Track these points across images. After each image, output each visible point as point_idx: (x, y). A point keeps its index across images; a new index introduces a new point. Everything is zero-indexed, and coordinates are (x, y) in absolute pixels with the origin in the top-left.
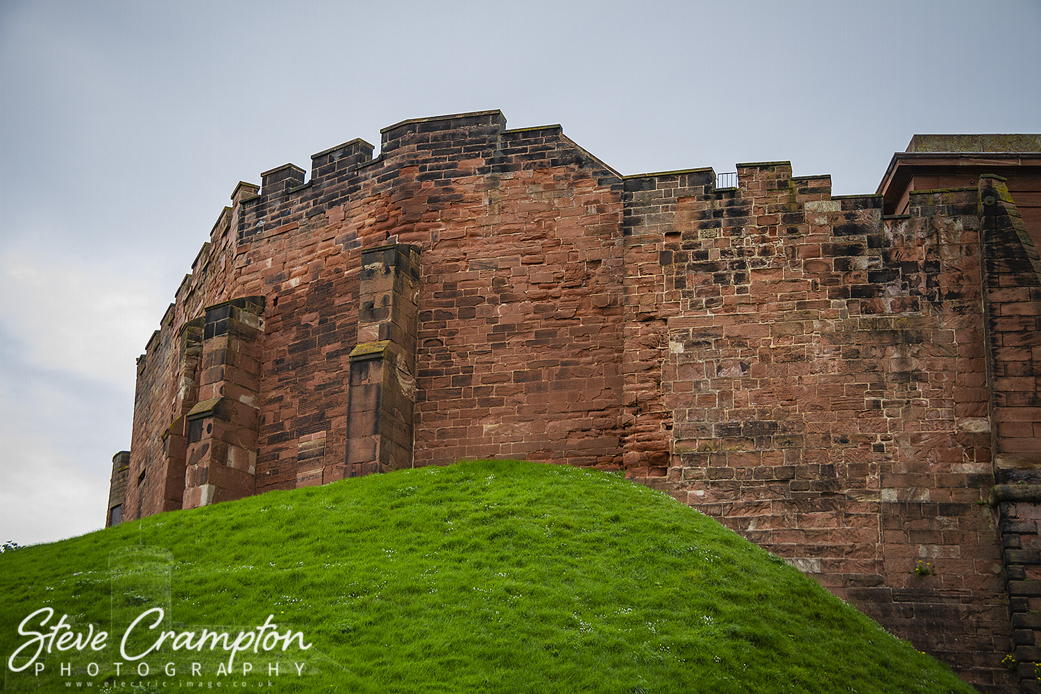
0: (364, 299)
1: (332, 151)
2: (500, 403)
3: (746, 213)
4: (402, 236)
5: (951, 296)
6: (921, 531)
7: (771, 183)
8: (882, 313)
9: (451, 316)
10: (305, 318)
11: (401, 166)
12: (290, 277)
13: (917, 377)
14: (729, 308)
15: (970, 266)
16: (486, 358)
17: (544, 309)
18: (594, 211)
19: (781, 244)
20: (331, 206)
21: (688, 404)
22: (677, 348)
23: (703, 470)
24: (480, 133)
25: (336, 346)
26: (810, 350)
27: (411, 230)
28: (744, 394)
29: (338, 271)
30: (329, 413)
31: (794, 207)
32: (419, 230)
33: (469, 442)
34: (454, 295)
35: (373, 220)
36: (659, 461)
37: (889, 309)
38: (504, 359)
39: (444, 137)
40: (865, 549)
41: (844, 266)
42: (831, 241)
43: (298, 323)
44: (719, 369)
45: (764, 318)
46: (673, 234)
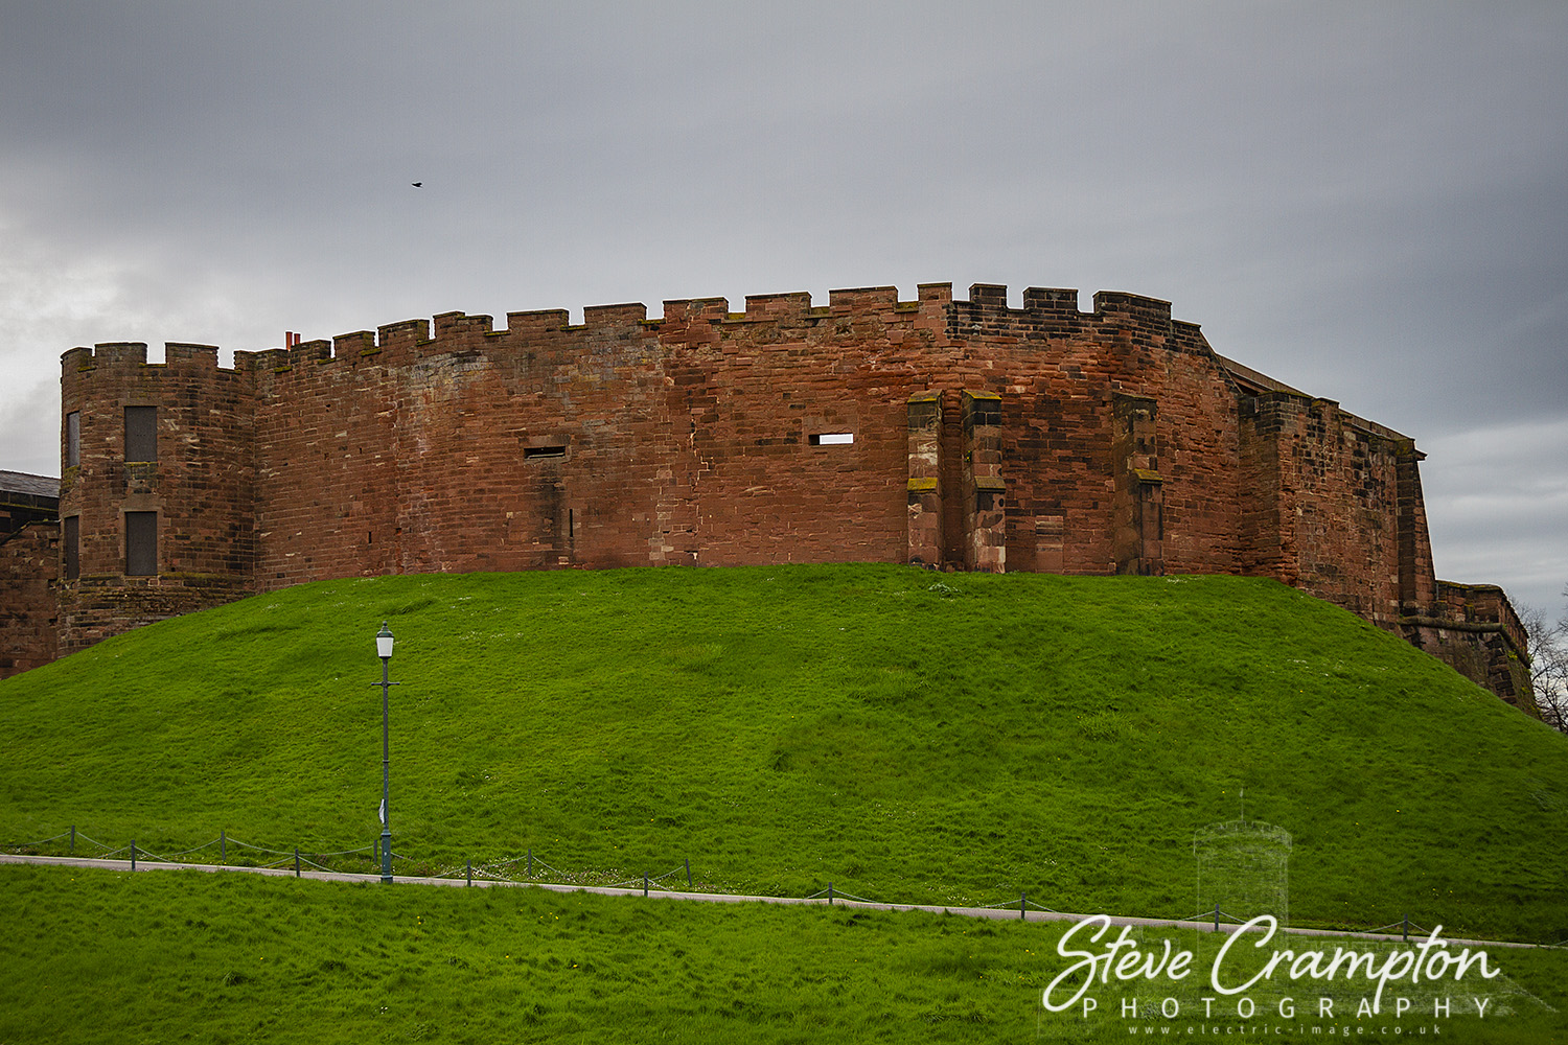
1: (1049, 292)
4: (1124, 383)
5: (1388, 503)
7: (1333, 414)
8: (1368, 507)
10: (1034, 422)
11: (1117, 326)
12: (1014, 383)
13: (1381, 549)
14: (1318, 491)
15: (1393, 487)
16: (1171, 487)
17: (1197, 459)
19: (1336, 455)
20: (1051, 336)
27: (1128, 380)
29: (1064, 393)
30: (1064, 504)
31: (1340, 432)
32: (1133, 382)
35: (1095, 362)
39: (1143, 312)
41: (1357, 476)
42: (1353, 458)
43: (1027, 424)
44: (1316, 529)
46: (1297, 436)
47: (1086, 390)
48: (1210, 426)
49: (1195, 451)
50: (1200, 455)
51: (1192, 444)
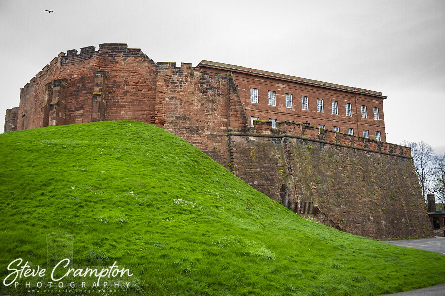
0: (96, 82)
1: (86, 48)
2: (125, 107)
3: (183, 73)
4: (103, 69)
5: (221, 94)
6: (215, 140)
7: (188, 67)
8: (208, 96)
9: (114, 87)
10: (78, 85)
11: (104, 53)
12: (74, 75)
13: (215, 110)
14: (178, 92)
15: (225, 89)
16: (122, 97)
17: (136, 88)
18: (147, 68)
19: (189, 80)
20: (85, 60)
21: (169, 111)
22: (167, 99)
23: (172, 125)
24: (122, 48)
25: (86, 92)
26: (194, 103)
27: (106, 68)
28: (181, 110)
29: (87, 75)
30: (84, 106)
31: (192, 73)
32: (107, 68)
33: (118, 115)
34: (115, 83)
35: (96, 64)
36: (162, 123)
37: (210, 96)
38: (126, 98)
39: (114, 48)
40: (204, 143)
41: (202, 86)
42: (199, 81)
43: (76, 86)
44: (176, 105)
45: (185, 95)
46: (167, 75)
47: (92, 73)
48: (143, 78)
49: (135, 86)
50: (137, 87)
51: (134, 84)
